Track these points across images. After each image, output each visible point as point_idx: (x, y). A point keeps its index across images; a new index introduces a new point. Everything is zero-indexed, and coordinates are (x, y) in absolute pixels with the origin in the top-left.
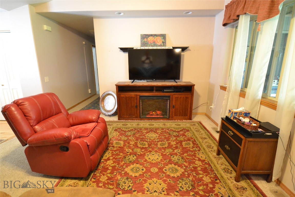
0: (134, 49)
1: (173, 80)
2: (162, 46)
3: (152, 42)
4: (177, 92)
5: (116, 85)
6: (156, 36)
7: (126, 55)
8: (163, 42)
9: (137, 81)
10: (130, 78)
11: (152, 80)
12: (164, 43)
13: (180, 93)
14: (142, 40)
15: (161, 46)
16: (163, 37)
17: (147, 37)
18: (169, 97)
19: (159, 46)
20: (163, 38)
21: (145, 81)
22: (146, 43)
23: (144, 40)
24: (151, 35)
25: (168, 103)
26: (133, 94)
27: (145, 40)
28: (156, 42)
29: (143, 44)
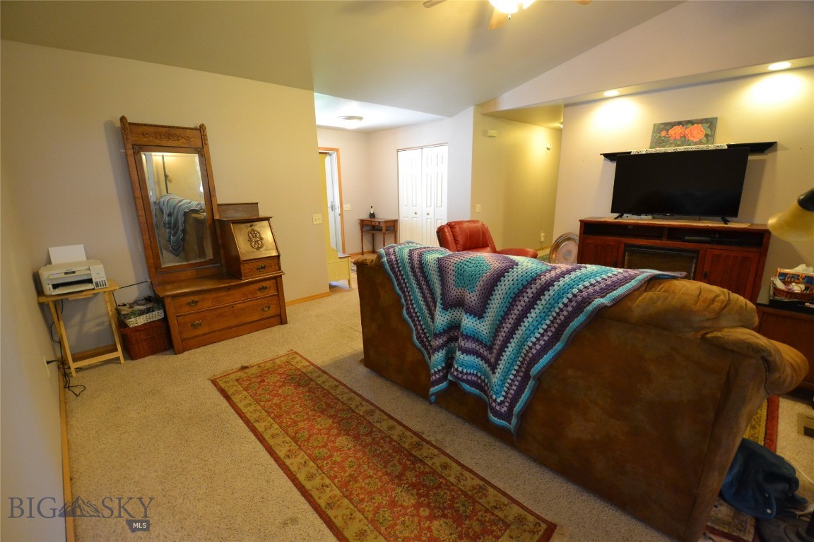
0: (632, 153)
1: (720, 218)
2: (704, 144)
3: (678, 137)
4: (719, 243)
5: (580, 221)
6: (690, 125)
7: (612, 166)
8: (707, 136)
9: (630, 216)
10: (613, 211)
11: (662, 216)
12: (709, 137)
13: (726, 247)
14: (655, 135)
15: (700, 143)
16: (708, 124)
17: (667, 128)
18: (697, 252)
19: (696, 144)
20: (709, 127)
21: (650, 217)
22: (663, 141)
23: (658, 135)
24: (680, 123)
25: (694, 266)
26: (611, 239)
27: (663, 133)
28: (689, 135)
29: (655, 142)
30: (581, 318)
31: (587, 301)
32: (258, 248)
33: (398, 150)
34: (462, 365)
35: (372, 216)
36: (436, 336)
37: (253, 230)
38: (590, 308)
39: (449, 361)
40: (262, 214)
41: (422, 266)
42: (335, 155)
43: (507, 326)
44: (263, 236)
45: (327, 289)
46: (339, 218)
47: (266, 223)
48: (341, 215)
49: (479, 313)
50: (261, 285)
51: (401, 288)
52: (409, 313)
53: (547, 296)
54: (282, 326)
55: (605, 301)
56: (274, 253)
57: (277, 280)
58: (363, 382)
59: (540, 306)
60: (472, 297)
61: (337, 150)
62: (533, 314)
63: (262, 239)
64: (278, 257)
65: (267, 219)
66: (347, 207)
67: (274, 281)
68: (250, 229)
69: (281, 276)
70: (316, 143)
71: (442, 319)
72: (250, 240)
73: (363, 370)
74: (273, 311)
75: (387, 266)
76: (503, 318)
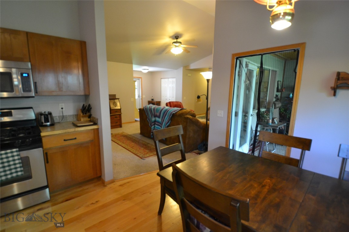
30: (171, 115)
31: (172, 113)
32: (116, 106)
33: (161, 79)
34: (156, 127)
35: (153, 100)
36: (153, 123)
37: (114, 102)
38: (172, 114)
39: (155, 127)
40: (117, 97)
41: (151, 109)
42: (140, 79)
43: (163, 119)
44: (117, 103)
45: (135, 121)
46: (141, 100)
47: (118, 100)
48: (142, 99)
49: (159, 117)
50: (116, 116)
51: (147, 114)
52: (148, 119)
53: (168, 112)
54: (121, 128)
55: (174, 113)
56: (119, 108)
57: (120, 115)
58: (140, 137)
59: (167, 115)
60: (158, 114)
61: (141, 78)
62: (166, 116)
63: (116, 104)
64: (120, 109)
65: (118, 99)
66: (144, 96)
67: (119, 115)
68: (114, 101)
69: (121, 114)
70: (133, 75)
71: (153, 119)
72: (114, 104)
73: (140, 135)
74: (118, 124)
75: (145, 109)
76: (163, 116)
